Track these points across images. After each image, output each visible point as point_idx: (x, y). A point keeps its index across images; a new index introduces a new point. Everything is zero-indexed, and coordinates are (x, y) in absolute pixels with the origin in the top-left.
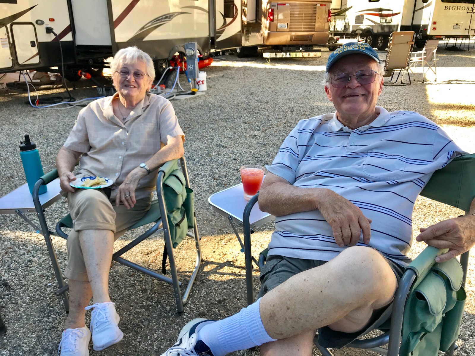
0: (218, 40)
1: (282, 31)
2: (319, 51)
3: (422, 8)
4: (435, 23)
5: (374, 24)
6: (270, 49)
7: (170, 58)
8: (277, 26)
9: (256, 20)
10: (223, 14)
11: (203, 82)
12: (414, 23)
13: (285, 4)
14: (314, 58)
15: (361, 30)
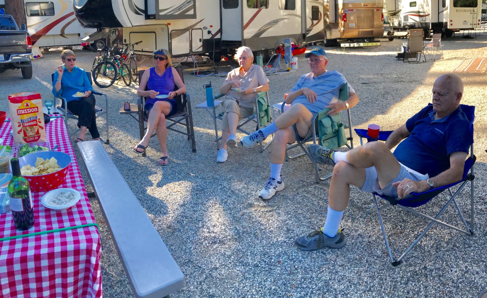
0: (308, 36)
1: (352, 28)
2: (379, 41)
3: (443, 11)
4: (451, 21)
5: (415, 22)
6: (346, 41)
7: (276, 48)
8: (349, 25)
9: (336, 22)
10: (311, 18)
11: (295, 63)
12: (440, 21)
13: (353, 10)
14: (376, 46)
15: (408, 25)
